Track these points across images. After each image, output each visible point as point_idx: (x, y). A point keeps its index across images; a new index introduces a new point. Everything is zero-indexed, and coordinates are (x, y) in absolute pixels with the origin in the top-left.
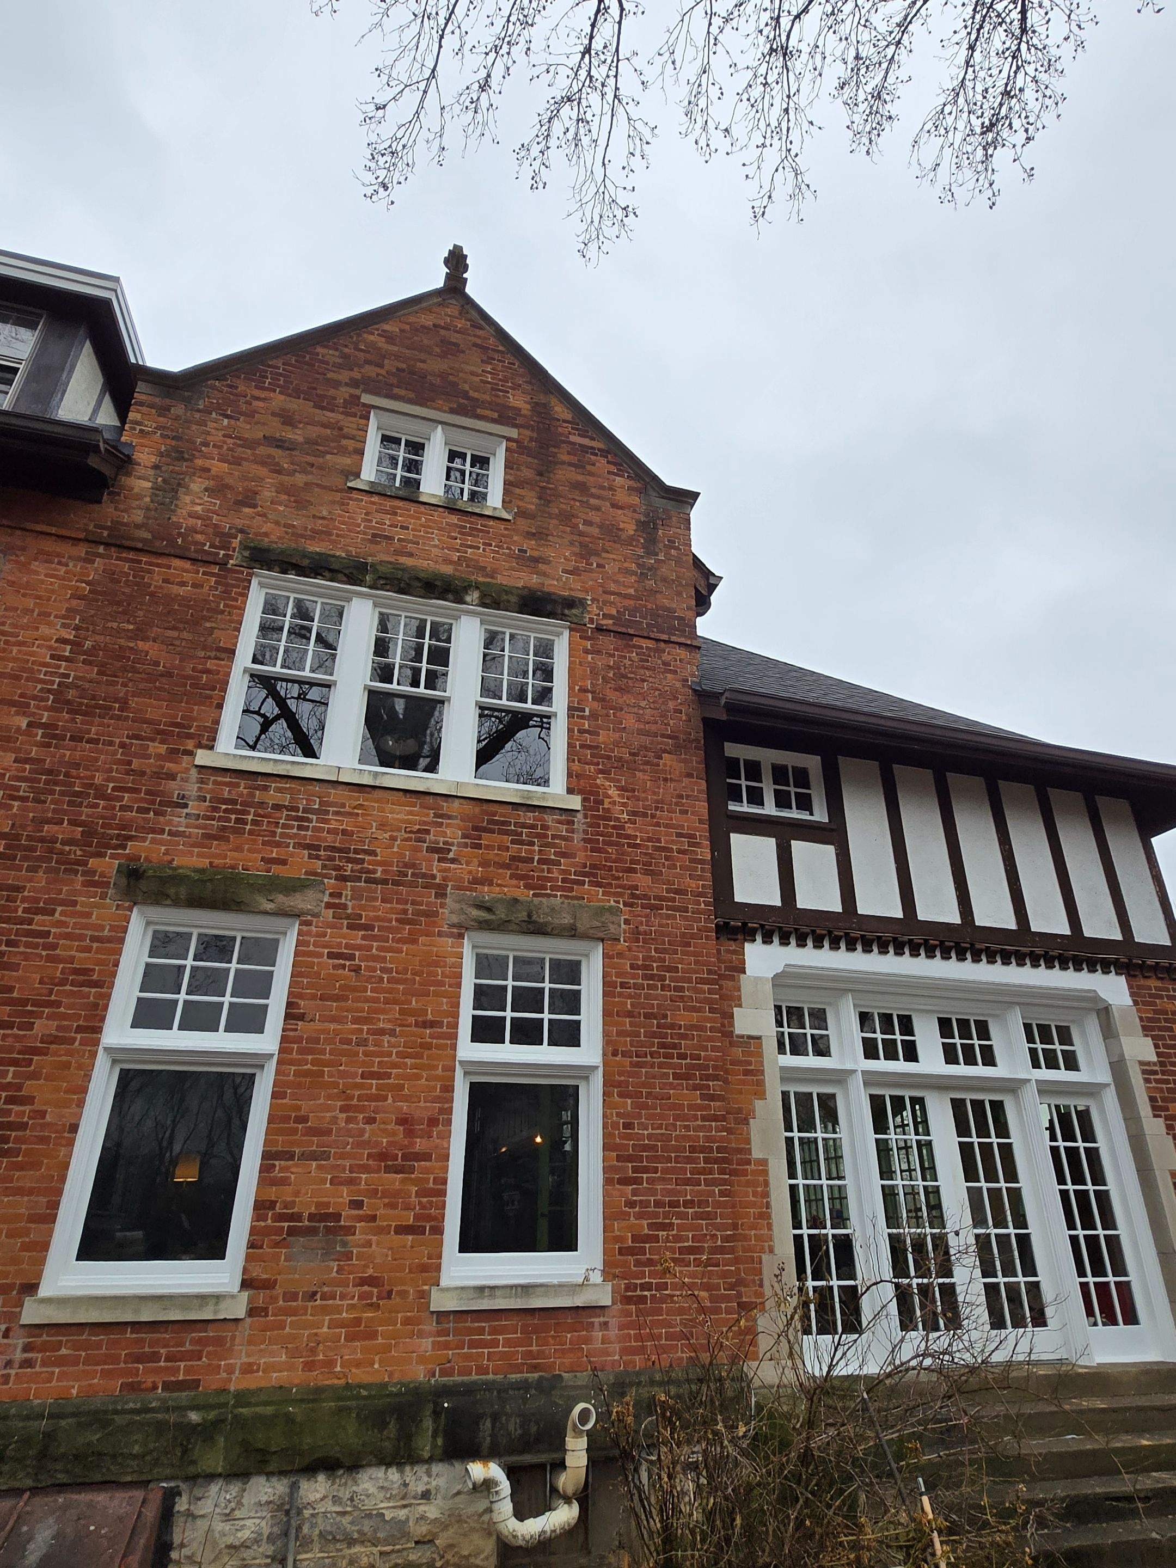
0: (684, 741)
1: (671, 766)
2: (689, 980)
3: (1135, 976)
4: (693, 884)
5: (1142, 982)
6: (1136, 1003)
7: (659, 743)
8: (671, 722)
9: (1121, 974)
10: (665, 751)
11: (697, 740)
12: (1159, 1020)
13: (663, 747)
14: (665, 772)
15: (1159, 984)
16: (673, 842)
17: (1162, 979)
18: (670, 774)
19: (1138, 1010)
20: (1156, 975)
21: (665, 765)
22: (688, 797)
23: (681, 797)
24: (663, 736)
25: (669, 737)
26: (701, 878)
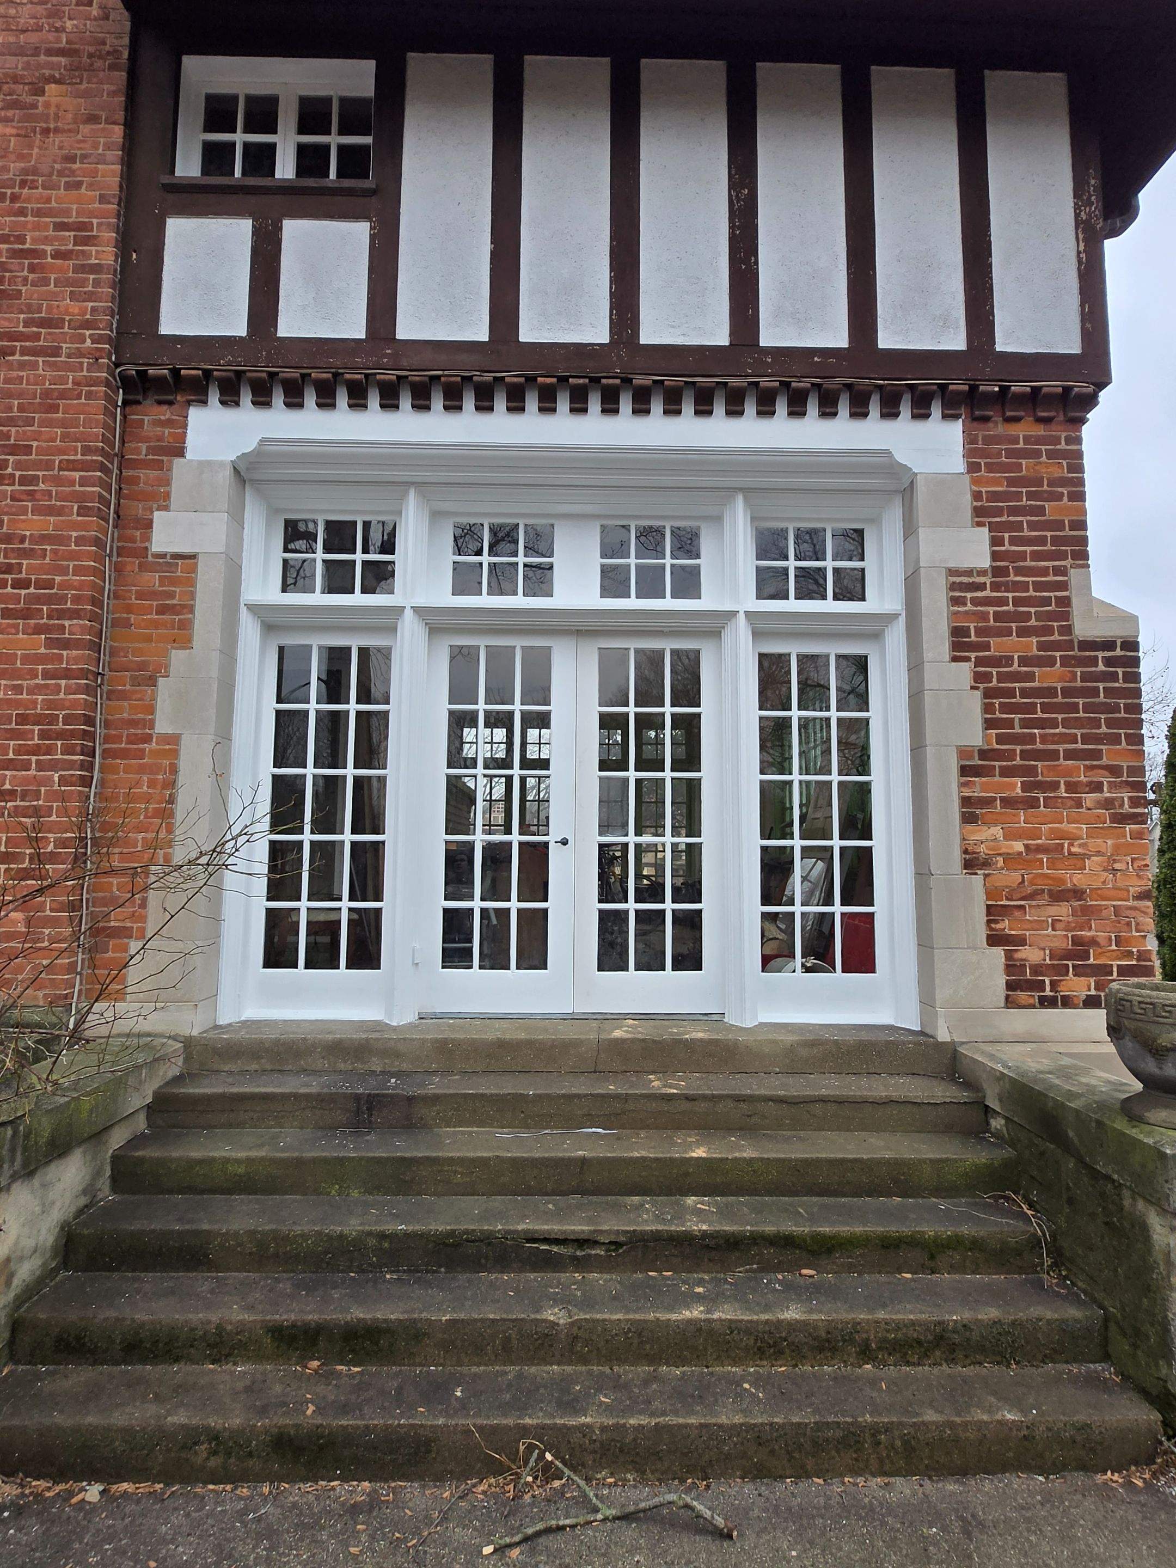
0: (91, 56)
1: (58, 106)
2: (48, 466)
3: (986, 419)
4: (75, 307)
5: (1000, 429)
6: (972, 468)
7: (39, 66)
8: (69, 24)
9: (956, 417)
10: (52, 80)
11: (115, 52)
12: (1018, 496)
13: (47, 72)
14: (46, 118)
15: (1040, 431)
16: (46, 241)
17: (1047, 421)
18: (57, 118)
19: (974, 481)
20: (1035, 415)
21: (47, 105)
22: (84, 157)
23: (71, 159)
24: (49, 52)
25: (61, 52)
26: (90, 297)
